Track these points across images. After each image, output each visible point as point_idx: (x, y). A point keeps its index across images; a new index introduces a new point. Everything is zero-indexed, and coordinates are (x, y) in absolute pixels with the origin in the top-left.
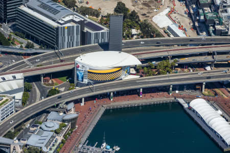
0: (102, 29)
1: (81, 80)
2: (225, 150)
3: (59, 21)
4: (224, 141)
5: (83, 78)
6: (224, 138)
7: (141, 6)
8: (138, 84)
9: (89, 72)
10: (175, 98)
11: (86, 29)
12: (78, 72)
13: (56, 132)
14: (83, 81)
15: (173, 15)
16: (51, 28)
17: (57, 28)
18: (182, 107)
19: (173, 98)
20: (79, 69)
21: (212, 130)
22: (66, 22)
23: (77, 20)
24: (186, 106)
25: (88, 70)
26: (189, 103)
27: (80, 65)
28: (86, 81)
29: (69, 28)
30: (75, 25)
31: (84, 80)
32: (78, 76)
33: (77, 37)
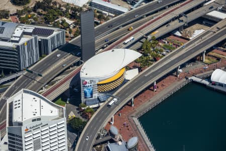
1: (90, 96)
3: (12, 39)
5: (92, 94)
8: (149, 77)
9: (98, 85)
10: (187, 79)
12: (85, 90)
14: (92, 97)
16: (11, 51)
17: (18, 47)
19: (185, 80)
20: (87, 85)
22: (20, 37)
24: (207, 83)
25: (97, 82)
27: (88, 81)
28: (96, 95)
29: (28, 42)
30: (33, 37)
31: (94, 95)
32: (85, 94)
33: (36, 50)
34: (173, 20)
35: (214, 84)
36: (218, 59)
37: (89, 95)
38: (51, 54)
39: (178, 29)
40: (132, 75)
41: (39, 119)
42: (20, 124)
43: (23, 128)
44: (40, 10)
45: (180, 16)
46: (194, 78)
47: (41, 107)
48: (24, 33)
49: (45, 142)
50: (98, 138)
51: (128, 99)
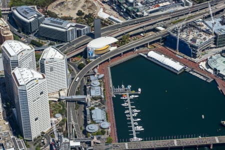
0: (85, 27)
2: (178, 74)
3: (65, 28)
4: (175, 70)
6: (175, 68)
7: (88, 10)
8: (120, 51)
10: (138, 54)
11: (78, 29)
12: (89, 52)
13: (100, 86)
15: (106, 11)
17: (66, 31)
18: (144, 57)
21: (166, 65)
22: (69, 28)
23: (74, 25)
24: (145, 56)
25: (95, 50)
26: (147, 55)
27: (90, 48)
28: (94, 55)
29: (71, 30)
30: (74, 28)
32: (89, 54)
33: (75, 34)
34: (141, 28)
35: (149, 57)
36: (155, 47)
37: (91, 55)
38: (83, 36)
39: (142, 32)
40: (113, 49)
41: (53, 59)
42: (45, 59)
43: (45, 61)
44: (87, 19)
45: (144, 27)
46: (141, 54)
47: (56, 54)
48: (71, 26)
49: (55, 69)
50: (88, 72)
51: (108, 58)
